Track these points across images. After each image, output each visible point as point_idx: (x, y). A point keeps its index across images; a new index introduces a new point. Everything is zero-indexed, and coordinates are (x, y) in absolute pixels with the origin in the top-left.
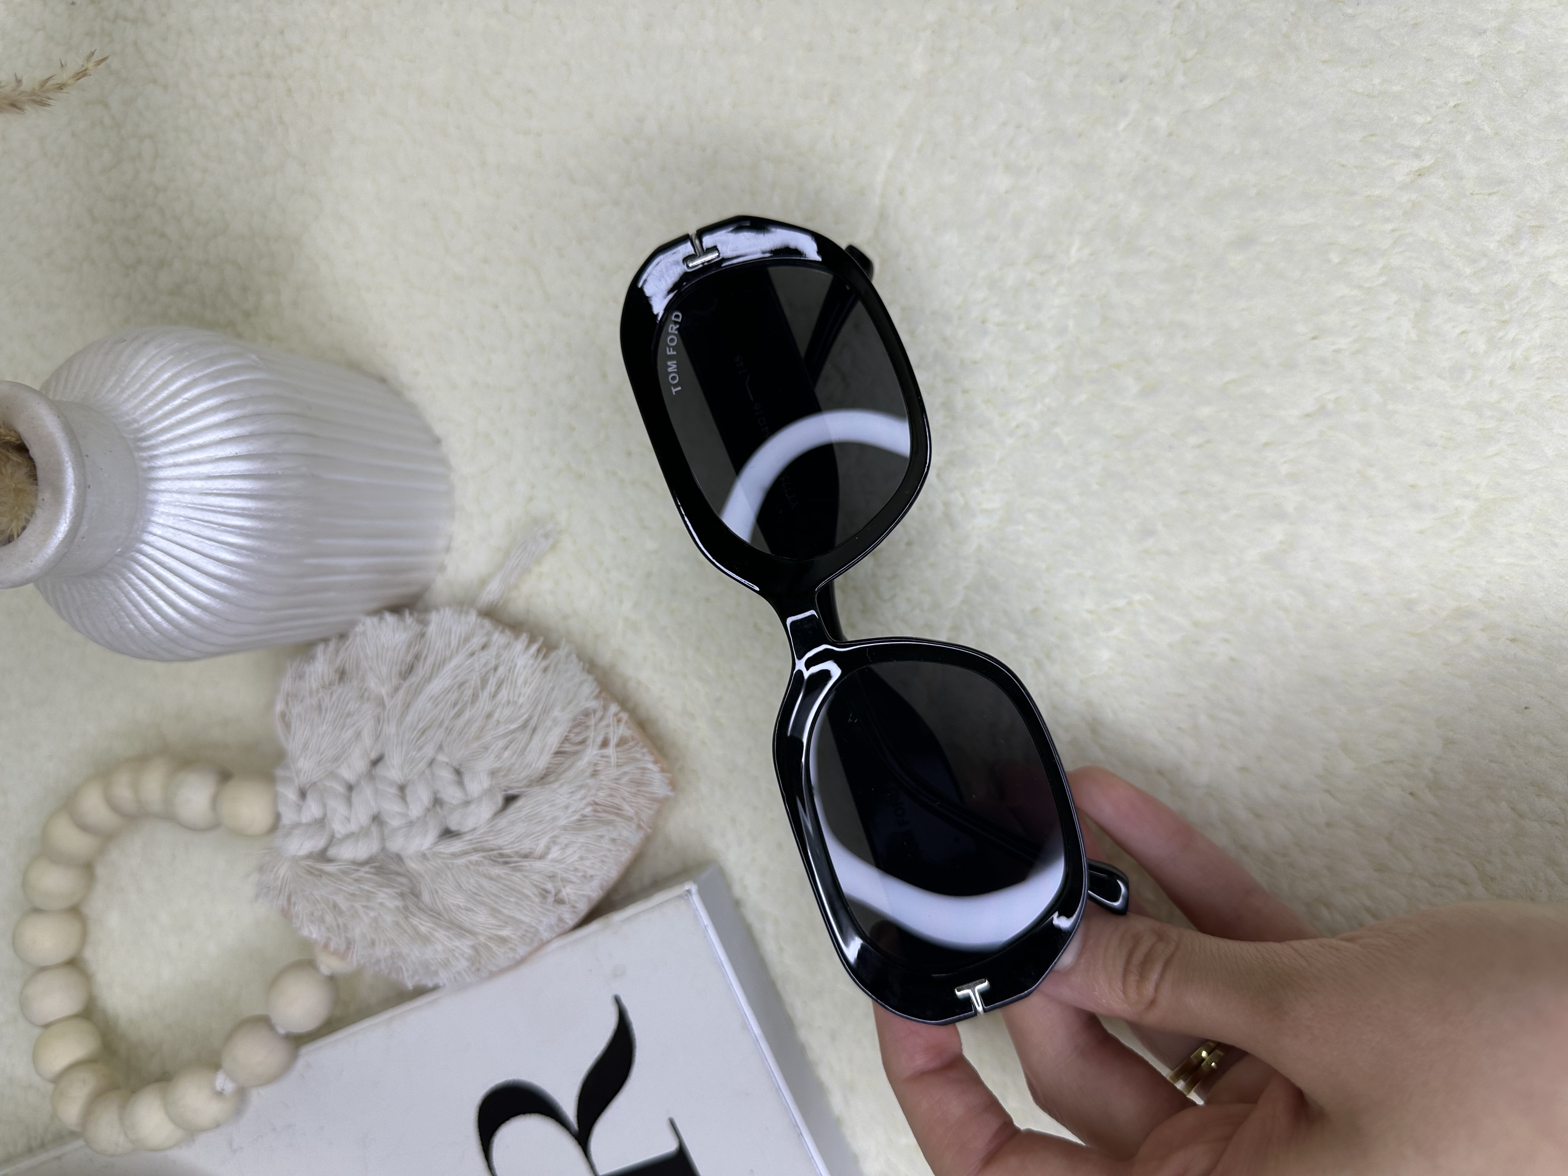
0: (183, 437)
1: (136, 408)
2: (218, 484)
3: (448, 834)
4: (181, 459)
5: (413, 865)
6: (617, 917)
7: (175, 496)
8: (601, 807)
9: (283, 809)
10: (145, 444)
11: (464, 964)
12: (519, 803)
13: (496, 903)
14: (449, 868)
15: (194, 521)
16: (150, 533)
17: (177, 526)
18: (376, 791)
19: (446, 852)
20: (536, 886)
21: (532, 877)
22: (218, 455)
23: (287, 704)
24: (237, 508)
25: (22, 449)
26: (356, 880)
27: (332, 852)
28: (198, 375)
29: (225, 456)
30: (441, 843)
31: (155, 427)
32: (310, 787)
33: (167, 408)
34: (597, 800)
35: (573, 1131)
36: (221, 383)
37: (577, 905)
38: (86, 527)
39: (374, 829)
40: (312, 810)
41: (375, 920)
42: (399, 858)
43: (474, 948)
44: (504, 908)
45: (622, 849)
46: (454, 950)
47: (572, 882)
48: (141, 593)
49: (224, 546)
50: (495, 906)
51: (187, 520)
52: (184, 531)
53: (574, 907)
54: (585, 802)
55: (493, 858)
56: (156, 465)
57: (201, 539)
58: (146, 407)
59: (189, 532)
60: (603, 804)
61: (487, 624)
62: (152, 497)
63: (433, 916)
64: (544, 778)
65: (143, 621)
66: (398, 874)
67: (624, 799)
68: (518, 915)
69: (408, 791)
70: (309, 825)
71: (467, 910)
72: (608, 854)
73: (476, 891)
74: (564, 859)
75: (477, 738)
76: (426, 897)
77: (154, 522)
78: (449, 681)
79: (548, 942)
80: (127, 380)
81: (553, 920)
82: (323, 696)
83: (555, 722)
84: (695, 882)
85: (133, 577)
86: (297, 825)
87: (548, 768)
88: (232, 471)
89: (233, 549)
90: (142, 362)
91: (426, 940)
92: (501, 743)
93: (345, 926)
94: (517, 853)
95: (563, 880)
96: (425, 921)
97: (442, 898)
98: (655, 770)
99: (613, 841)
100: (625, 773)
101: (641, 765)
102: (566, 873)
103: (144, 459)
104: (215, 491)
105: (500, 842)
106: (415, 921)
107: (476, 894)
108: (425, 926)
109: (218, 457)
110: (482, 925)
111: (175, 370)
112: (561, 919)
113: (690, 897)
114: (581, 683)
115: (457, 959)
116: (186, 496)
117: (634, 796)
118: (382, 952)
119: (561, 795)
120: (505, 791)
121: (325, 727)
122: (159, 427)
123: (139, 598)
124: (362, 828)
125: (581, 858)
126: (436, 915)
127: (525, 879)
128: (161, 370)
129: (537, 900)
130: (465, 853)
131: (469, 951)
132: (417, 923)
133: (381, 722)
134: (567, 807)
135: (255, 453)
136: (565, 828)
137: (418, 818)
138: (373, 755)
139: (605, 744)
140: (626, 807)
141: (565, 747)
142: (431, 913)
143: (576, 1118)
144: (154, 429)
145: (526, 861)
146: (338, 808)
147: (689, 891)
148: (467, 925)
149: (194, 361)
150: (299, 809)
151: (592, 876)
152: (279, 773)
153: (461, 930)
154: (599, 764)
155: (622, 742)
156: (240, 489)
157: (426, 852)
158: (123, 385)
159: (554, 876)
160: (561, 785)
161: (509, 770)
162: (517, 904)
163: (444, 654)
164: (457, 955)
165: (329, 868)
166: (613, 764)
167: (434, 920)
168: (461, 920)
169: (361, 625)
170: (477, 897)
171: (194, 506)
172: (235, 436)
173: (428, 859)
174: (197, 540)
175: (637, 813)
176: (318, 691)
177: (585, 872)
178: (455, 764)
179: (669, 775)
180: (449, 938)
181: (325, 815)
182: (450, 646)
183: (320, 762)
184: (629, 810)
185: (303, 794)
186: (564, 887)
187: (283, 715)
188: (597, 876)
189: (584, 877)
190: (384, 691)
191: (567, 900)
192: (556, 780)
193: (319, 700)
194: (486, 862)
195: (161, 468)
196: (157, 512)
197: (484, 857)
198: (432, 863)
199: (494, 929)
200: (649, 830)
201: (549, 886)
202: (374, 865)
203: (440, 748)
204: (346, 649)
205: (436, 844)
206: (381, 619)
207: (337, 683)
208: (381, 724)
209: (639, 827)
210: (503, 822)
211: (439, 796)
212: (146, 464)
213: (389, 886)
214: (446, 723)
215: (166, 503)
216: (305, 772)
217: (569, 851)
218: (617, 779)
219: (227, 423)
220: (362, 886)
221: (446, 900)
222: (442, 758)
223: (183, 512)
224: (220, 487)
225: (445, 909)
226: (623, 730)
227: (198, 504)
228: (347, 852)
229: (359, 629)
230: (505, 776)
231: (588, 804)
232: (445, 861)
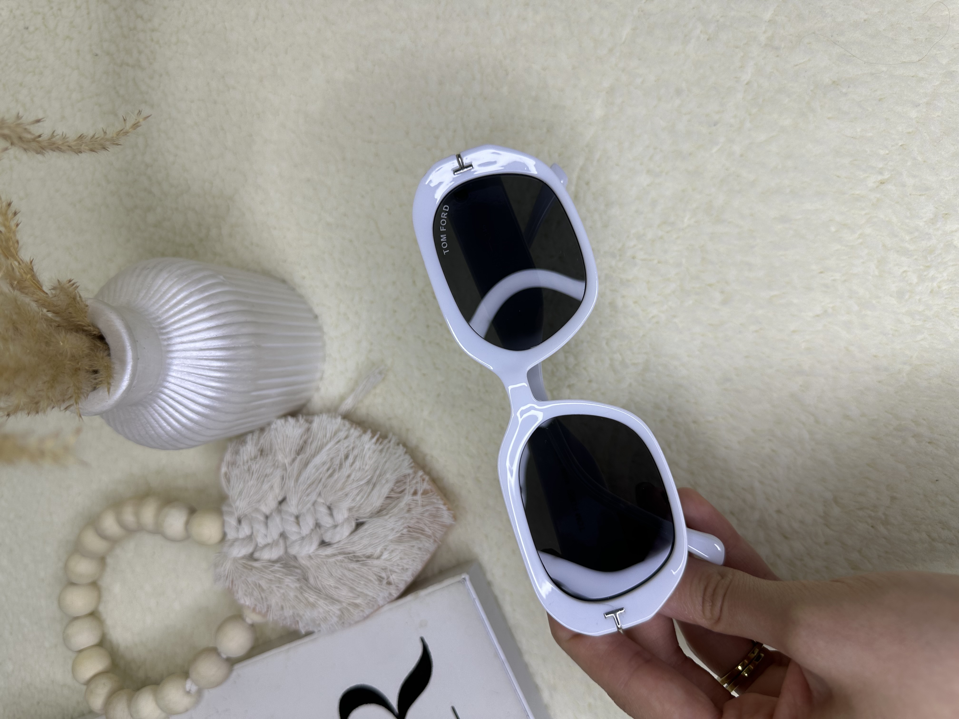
0: (186, 326)
1: (158, 309)
2: (207, 354)
3: (323, 544)
4: (185, 339)
5: (304, 562)
6: (423, 593)
7: (182, 360)
8: (412, 529)
9: (227, 530)
10: (164, 331)
11: (335, 619)
12: (365, 527)
13: (353, 584)
14: (324, 564)
15: (193, 374)
16: (168, 381)
17: (183, 377)
18: (282, 519)
19: (323, 554)
20: (375, 574)
21: (373, 569)
22: (205, 337)
23: (228, 468)
24: (217, 367)
25: (101, 338)
26: (272, 571)
27: (257, 555)
28: (193, 290)
29: (210, 337)
30: (320, 549)
31: (170, 321)
32: (243, 517)
33: (176, 310)
34: (410, 525)
35: (395, 714)
36: (206, 294)
37: (399, 586)
38: (136, 381)
39: (281, 542)
40: (245, 530)
41: (283, 594)
42: (295, 558)
43: (340, 610)
44: (358, 587)
45: (424, 553)
46: (329, 611)
47: (396, 572)
48: (160, 415)
49: (209, 388)
50: (352, 585)
51: (188, 374)
52: (186, 380)
53: (397, 586)
54: (403, 526)
55: (350, 558)
56: (172, 343)
57: (196, 385)
58: (164, 309)
59: (189, 381)
60: (413, 527)
61: (347, 424)
62: (169, 361)
63: (316, 592)
64: (379, 512)
65: (160, 430)
66: (296, 567)
67: (425, 524)
68: (365, 591)
69: (301, 519)
70: (243, 539)
71: (335, 588)
72: (417, 556)
73: (341, 578)
74: (391, 559)
75: (342, 489)
76: (312, 581)
77: (170, 375)
78: (326, 457)
79: (382, 606)
80: (152, 293)
81: (386, 594)
82: (251, 465)
83: (387, 481)
84: (468, 573)
85: (156, 406)
86: (236, 540)
87: (382, 506)
88: (214, 346)
89: (214, 390)
90: (160, 281)
91: (313, 606)
92: (355, 492)
93: (266, 598)
94: (364, 555)
95: (391, 571)
96: (313, 595)
97: (321, 581)
98: (444, 509)
99: (420, 549)
100: (427, 510)
101: (437, 506)
102: (393, 567)
103: (165, 340)
104: (205, 357)
105: (354, 549)
106: (306, 595)
107: (341, 579)
108: (312, 598)
109: (206, 338)
110: (345, 597)
111: (179, 287)
112: (390, 594)
113: (465, 582)
114: (403, 460)
115: (331, 617)
116: (188, 360)
117: (432, 523)
118: (288, 613)
119: (390, 523)
120: (357, 520)
121: (252, 482)
122: (173, 320)
123: (159, 418)
124: (274, 541)
125: (401, 559)
126: (318, 591)
127: (369, 571)
128: (171, 287)
129: (377, 583)
130: (334, 555)
131: (338, 612)
132: (307, 596)
133: (284, 479)
134: (393, 529)
135: (227, 334)
136: (392, 541)
137: (307, 535)
138: (280, 498)
139: (415, 493)
140: (427, 529)
141: (392, 495)
142: (316, 590)
143: (397, 706)
144: (170, 322)
145: (370, 560)
146: (260, 529)
147: (464, 579)
148: (336, 597)
149: (190, 281)
150: (238, 530)
151: (407, 569)
152: (225, 508)
153: (333, 600)
154: (411, 504)
155: (425, 493)
156: (219, 356)
157: (311, 555)
158: (150, 295)
159: (385, 569)
160: (390, 517)
161: (359, 507)
162: (366, 585)
163: (322, 440)
164: (331, 614)
165: (256, 564)
166: (419, 505)
167: (318, 594)
168: (332, 594)
169: (274, 424)
170: (342, 581)
171: (193, 366)
172: (215, 325)
173: (312, 559)
174: (194, 385)
175: (433, 533)
176: (247, 462)
177: (403, 566)
178: (328, 504)
179: (452, 512)
180: (326, 604)
181: (252, 533)
182: (326, 436)
183: (249, 502)
184: (429, 531)
185: (239, 521)
186: (391, 575)
187: (226, 474)
188: (410, 568)
189: (403, 569)
190: (287, 461)
191: (393, 583)
192: (387, 514)
193: (249, 467)
194: (346, 560)
195: (174, 344)
196: (172, 370)
197: (345, 557)
198: (314, 561)
199: (351, 599)
200: (440, 543)
201: (384, 575)
202: (282, 562)
203: (320, 494)
204: (264, 437)
205: (317, 550)
206: (286, 421)
207: (259, 457)
208: (284, 481)
209: (435, 541)
210: (356, 537)
211: (318, 521)
212: (166, 343)
213: (292, 575)
214: (323, 480)
215: (176, 365)
216: (240, 509)
217: (394, 554)
218: (422, 514)
219: (211, 318)
220: (276, 575)
221: (323, 582)
222: (320, 500)
223: (186, 370)
224: (207, 355)
225: (323, 588)
226: (426, 486)
227: (195, 365)
228: (267, 555)
229: (273, 426)
230: (357, 511)
231: (405, 528)
232: (322, 560)
